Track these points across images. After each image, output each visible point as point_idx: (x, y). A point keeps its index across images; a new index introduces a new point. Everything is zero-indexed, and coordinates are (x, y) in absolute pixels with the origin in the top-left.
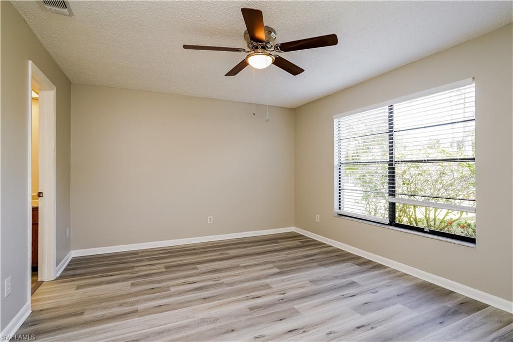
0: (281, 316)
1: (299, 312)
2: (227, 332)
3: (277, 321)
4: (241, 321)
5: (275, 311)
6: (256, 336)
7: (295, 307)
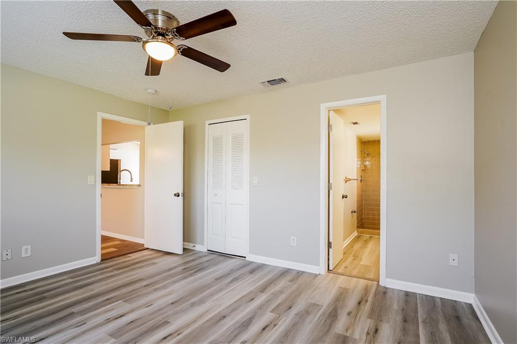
0: (131, 326)
1: (109, 335)
2: (176, 302)
3: (136, 320)
4: (170, 310)
5: (139, 328)
6: (152, 306)
7: (115, 340)
